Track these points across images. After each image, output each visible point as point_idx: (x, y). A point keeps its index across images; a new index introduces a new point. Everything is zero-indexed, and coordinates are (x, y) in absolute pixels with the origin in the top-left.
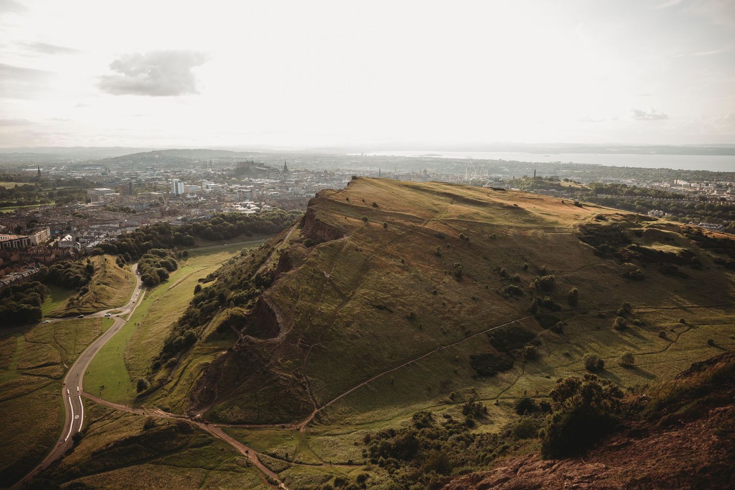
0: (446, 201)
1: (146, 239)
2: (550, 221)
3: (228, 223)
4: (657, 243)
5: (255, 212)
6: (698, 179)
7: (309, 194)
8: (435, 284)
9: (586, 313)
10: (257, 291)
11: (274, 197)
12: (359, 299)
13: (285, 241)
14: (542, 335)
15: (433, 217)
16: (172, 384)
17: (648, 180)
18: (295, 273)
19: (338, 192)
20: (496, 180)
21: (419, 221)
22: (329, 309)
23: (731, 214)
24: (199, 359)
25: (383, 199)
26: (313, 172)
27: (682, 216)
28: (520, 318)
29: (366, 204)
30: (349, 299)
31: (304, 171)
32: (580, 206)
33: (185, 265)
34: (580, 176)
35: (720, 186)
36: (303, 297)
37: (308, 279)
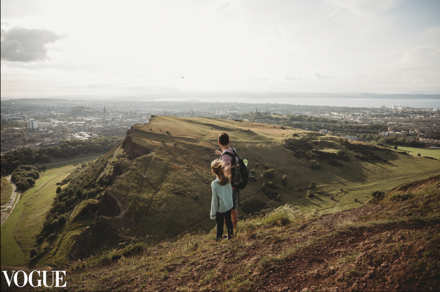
0: (208, 128)
1: (15, 159)
2: (269, 138)
3: (71, 146)
4: (326, 148)
5: (88, 139)
6: (343, 112)
7: (122, 127)
8: (208, 178)
9: (292, 189)
10: (102, 188)
11: (100, 129)
12: (165, 189)
13: (114, 156)
14: (269, 204)
15: (202, 138)
16: (54, 250)
17: (318, 112)
18: (125, 176)
19: (144, 126)
20: (235, 114)
21: (194, 141)
22: (148, 196)
23: (360, 131)
24: (70, 233)
25: (172, 129)
26: (122, 113)
27: (336, 133)
28: (257, 194)
29: (162, 132)
30: (159, 190)
31: (117, 112)
32: (284, 129)
33: (44, 175)
34: (281, 111)
35: (354, 115)
36: (132, 190)
37: (133, 179)
